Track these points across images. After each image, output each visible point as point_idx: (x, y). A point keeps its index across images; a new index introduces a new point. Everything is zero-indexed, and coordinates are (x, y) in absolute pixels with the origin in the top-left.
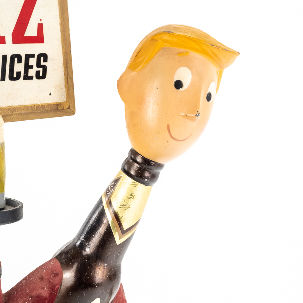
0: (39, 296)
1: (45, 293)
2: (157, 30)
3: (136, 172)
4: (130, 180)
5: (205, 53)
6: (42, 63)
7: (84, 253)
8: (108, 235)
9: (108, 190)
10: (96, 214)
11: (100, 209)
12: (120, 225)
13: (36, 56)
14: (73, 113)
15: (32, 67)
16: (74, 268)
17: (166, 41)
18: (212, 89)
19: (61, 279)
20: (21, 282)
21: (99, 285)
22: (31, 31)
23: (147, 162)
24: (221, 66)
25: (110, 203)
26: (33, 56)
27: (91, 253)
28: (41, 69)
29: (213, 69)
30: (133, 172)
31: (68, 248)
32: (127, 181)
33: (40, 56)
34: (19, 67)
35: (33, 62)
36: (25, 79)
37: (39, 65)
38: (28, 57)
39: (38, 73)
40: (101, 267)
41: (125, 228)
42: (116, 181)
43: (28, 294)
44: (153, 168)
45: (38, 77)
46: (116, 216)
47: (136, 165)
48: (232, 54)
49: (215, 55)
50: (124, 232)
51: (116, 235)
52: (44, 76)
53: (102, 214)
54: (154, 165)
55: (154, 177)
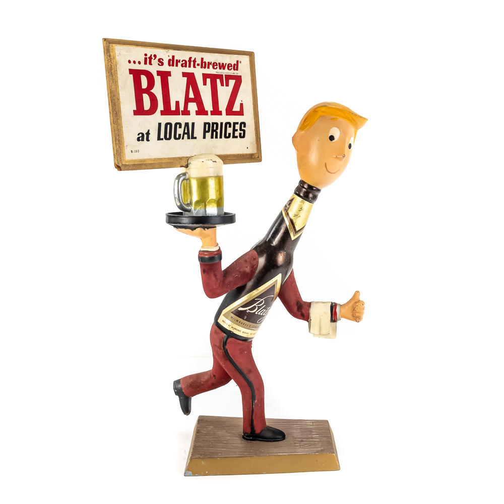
0: (244, 272)
1: (248, 270)
2: (317, 105)
3: (304, 194)
4: (300, 199)
5: (348, 119)
6: (243, 128)
7: (272, 245)
8: (287, 234)
9: (286, 206)
12: (294, 227)
13: (239, 123)
14: (260, 161)
15: (237, 130)
16: (265, 255)
17: (323, 112)
18: (351, 142)
19: (258, 262)
20: (233, 263)
22: (236, 108)
23: (311, 188)
24: (357, 128)
25: (287, 214)
26: (237, 123)
27: (276, 245)
28: (242, 132)
29: (352, 129)
30: (302, 195)
31: (261, 243)
32: (298, 200)
33: (242, 123)
34: (230, 130)
35: (237, 127)
36: (233, 138)
37: (241, 129)
38: (235, 124)
39: (240, 134)
40: (282, 254)
41: (297, 229)
42: (291, 200)
43: (237, 270)
44: (315, 191)
45: (241, 137)
47: (304, 190)
48: (363, 120)
49: (354, 120)
50: (296, 232)
51: (292, 235)
52: (244, 137)
53: (282, 221)
54: (315, 190)
55: (315, 197)
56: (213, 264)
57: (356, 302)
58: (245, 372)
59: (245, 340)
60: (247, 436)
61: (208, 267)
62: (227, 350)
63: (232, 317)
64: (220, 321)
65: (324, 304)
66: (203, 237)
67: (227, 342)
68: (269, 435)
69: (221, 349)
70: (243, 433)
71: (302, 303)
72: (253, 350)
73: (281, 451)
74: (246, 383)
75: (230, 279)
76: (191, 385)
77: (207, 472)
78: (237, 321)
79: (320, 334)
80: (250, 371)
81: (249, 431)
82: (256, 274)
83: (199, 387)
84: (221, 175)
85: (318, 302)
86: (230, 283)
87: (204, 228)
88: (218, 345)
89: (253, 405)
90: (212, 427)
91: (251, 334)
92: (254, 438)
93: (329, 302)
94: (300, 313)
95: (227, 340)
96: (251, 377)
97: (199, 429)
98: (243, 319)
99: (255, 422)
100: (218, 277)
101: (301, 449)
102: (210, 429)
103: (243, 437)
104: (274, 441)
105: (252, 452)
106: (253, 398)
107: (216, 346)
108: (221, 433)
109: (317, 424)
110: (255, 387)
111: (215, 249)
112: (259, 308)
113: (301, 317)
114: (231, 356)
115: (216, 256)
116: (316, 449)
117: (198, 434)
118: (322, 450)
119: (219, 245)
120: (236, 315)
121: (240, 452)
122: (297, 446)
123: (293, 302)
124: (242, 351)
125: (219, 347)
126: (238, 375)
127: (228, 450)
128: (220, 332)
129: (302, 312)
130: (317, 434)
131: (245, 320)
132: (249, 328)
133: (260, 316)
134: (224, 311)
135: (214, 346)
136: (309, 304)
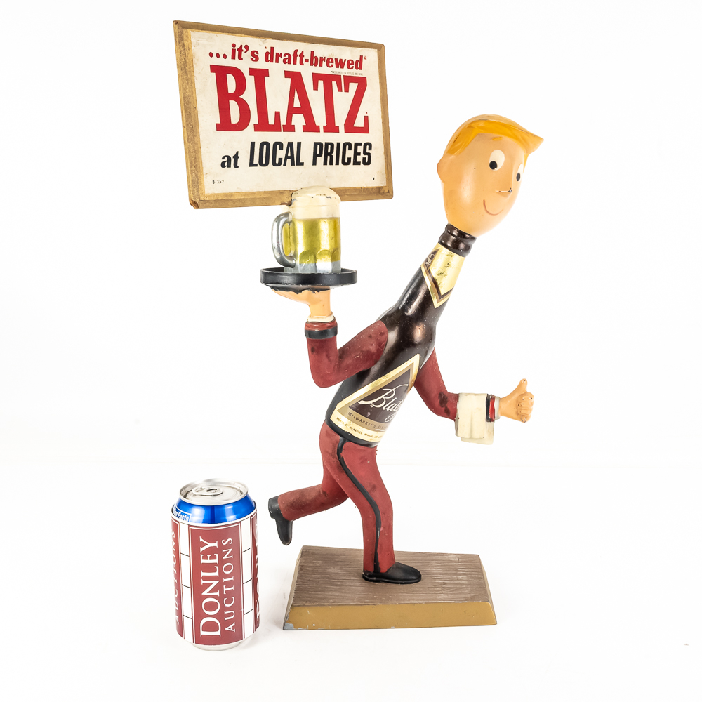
0: (368, 352)
1: (373, 348)
2: (472, 119)
3: (452, 244)
4: (446, 251)
5: (516, 138)
6: (368, 151)
9: (427, 261)
10: (417, 281)
11: (419, 278)
12: (438, 290)
13: (363, 145)
14: (391, 197)
15: (359, 154)
16: (397, 329)
17: (482, 128)
18: (520, 171)
19: (387, 338)
20: (352, 339)
21: (419, 343)
22: (359, 122)
24: (528, 150)
25: (429, 272)
26: (360, 144)
27: (413, 314)
28: (367, 156)
29: (522, 153)
30: (449, 245)
31: (391, 312)
32: (444, 252)
33: (366, 144)
34: (350, 154)
35: (360, 149)
36: (354, 164)
37: (365, 153)
38: (357, 145)
39: (364, 159)
40: (421, 327)
41: (442, 293)
42: (435, 253)
43: (359, 349)
44: (467, 240)
45: (365, 163)
46: (435, 282)
47: (453, 237)
48: (537, 140)
49: (524, 140)
50: (441, 297)
51: (435, 300)
52: (369, 163)
53: (422, 281)
54: (468, 238)
55: (467, 249)
56: (325, 341)
57: (522, 395)
58: (368, 488)
59: (368, 445)
60: (369, 576)
61: (318, 344)
62: (343, 458)
63: (350, 414)
64: (333, 418)
66: (311, 303)
67: (343, 447)
68: (399, 574)
69: (334, 457)
70: (364, 571)
71: (447, 395)
73: (416, 598)
74: (368, 504)
75: (348, 361)
76: (292, 504)
77: (314, 625)
78: (357, 419)
79: (471, 439)
80: (374, 488)
81: (372, 569)
82: (384, 355)
83: (303, 507)
84: (337, 216)
86: (348, 366)
87: (313, 290)
88: (330, 451)
89: (377, 534)
90: (320, 562)
91: (376, 437)
92: (378, 579)
94: (443, 409)
95: (343, 445)
96: (376, 496)
97: (303, 564)
98: (366, 416)
99: (380, 557)
100: (332, 358)
101: (443, 596)
102: (318, 565)
103: (364, 577)
104: (405, 583)
105: (375, 598)
106: (378, 524)
107: (328, 452)
108: (333, 570)
109: (464, 560)
110: (381, 510)
111: (328, 320)
112: (388, 401)
113: (445, 414)
114: (348, 467)
115: (330, 329)
116: (464, 596)
117: (301, 572)
118: (472, 598)
119: (334, 314)
120: (356, 411)
121: (359, 597)
122: (439, 591)
123: (434, 393)
124: (363, 460)
125: (331, 455)
126: (358, 494)
127: (343, 595)
128: (333, 433)
129: (446, 407)
130: (465, 574)
131: (368, 418)
132: (373, 428)
133: (389, 413)
134: (340, 405)
135: (324, 452)
136: (457, 397)
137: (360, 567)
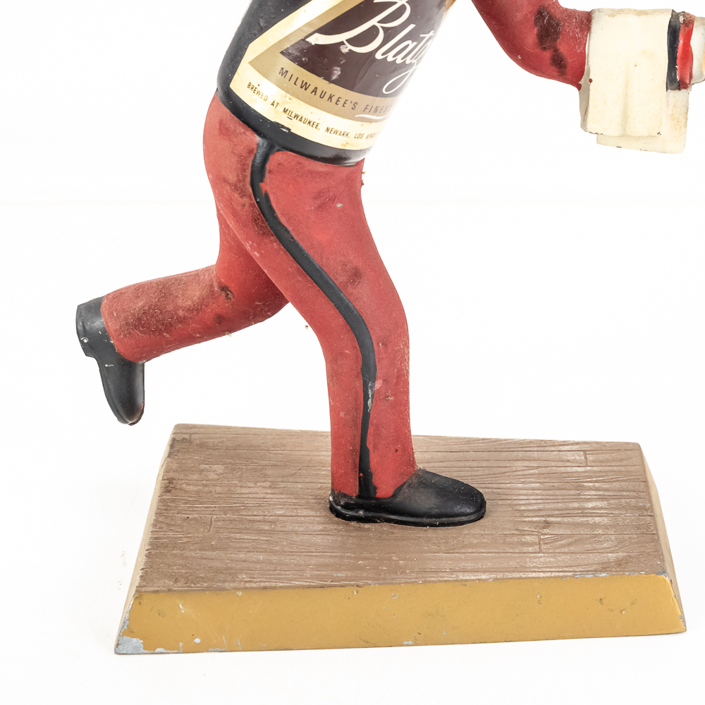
58: (339, 278)
59: (337, 158)
60: (346, 506)
62: (267, 196)
63: (284, 73)
64: (238, 86)
65: (643, 17)
67: (268, 166)
68: (425, 501)
69: (243, 194)
70: (333, 494)
71: (558, 16)
72: (368, 195)
73: (469, 565)
74: (341, 320)
76: (139, 319)
77: (197, 641)
78: (305, 86)
79: (625, 138)
80: (356, 275)
81: (353, 489)
83: (168, 327)
85: (620, 11)
88: (232, 178)
89: (366, 398)
90: (219, 468)
91: (360, 136)
92: (370, 514)
93: (667, 10)
94: (547, 55)
95: (265, 159)
96: (362, 297)
97: (171, 475)
98: (328, 78)
99: (374, 460)
101: (543, 559)
102: (212, 476)
103: (332, 510)
104: (442, 525)
105: (362, 568)
106: (367, 372)
107: (225, 181)
108: (254, 491)
109: (601, 457)
110: (376, 333)
112: (390, 34)
113: (553, 69)
114: (283, 220)
116: (597, 558)
117: (168, 496)
118: (619, 563)
120: (302, 65)
121: (319, 566)
122: (532, 544)
123: (522, 12)
124: (324, 202)
125: (236, 187)
126: (312, 291)
127: (274, 558)
128: (241, 128)
129: (556, 50)
130: (602, 498)
131: (335, 82)
132: (350, 112)
133: (395, 68)
134: (256, 48)
135: (218, 181)
136: (586, 21)
137: (322, 482)
